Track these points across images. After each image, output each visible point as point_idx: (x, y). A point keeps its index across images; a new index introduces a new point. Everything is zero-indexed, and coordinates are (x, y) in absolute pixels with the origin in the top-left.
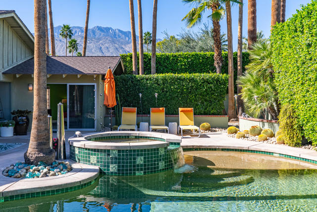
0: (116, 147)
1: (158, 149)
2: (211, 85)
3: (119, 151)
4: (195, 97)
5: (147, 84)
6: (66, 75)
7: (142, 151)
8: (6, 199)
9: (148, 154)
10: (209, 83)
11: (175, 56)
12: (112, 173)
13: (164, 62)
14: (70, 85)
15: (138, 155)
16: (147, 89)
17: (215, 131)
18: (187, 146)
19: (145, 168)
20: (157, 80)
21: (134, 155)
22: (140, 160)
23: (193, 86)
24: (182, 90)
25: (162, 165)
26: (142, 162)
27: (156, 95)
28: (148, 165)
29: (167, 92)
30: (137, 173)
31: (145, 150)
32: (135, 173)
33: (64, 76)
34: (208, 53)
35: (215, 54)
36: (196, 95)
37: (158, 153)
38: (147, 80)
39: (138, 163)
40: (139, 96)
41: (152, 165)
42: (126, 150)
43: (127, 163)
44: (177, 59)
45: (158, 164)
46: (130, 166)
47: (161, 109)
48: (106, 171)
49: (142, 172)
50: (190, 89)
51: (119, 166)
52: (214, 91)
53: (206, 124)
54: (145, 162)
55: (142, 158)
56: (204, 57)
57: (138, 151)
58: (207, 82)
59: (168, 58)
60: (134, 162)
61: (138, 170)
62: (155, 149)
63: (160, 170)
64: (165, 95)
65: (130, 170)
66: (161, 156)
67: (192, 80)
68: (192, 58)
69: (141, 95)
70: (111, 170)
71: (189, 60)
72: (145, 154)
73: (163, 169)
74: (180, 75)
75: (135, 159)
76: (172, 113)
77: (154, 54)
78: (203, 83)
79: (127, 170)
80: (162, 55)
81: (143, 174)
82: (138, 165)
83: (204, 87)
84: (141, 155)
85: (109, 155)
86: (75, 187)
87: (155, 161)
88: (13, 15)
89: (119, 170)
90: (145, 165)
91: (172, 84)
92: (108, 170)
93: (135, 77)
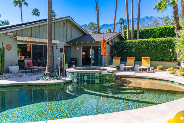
0: (76, 71)
1: (95, 74)
2: (165, 44)
3: (77, 73)
4: (156, 51)
5: (130, 45)
6: (89, 42)
7: (86, 74)
8: (27, 85)
9: (90, 76)
10: (164, 43)
11: (152, 29)
12: (75, 82)
13: (146, 33)
14: (92, 47)
15: (85, 75)
16: (129, 47)
17: (166, 70)
18: (130, 76)
19: (88, 81)
20: (135, 43)
21: (83, 75)
22: (86, 78)
23: (154, 45)
24: (148, 47)
25: (97, 81)
26: (87, 79)
27: (133, 50)
28: (90, 80)
29: (140, 49)
30: (85, 84)
31: (88, 74)
32: (83, 83)
33: (88, 43)
34: (172, 26)
35: (175, 26)
36: (156, 50)
37: (95, 75)
38: (130, 43)
39: (85, 79)
40: (124, 51)
41: (91, 80)
42: (80, 73)
43: (80, 78)
44: (153, 31)
45: (95, 80)
46: (82, 80)
47: (132, 57)
48: (73, 81)
49: (87, 83)
50: (153, 47)
51: (77, 80)
52: (167, 47)
53: (160, 66)
54: (88, 79)
55: (87, 77)
56: (169, 29)
57: (85, 73)
58: (163, 42)
59: (148, 30)
60: (83, 78)
61: (85, 82)
62: (93, 74)
63: (96, 83)
64: (139, 50)
65: (82, 82)
66: (96, 77)
67: (154, 42)
68: (162, 30)
69: (125, 51)
70: (75, 81)
71: (160, 31)
72: (88, 75)
73: (98, 83)
74: (147, 40)
75: (83, 77)
76: (138, 60)
77: (138, 29)
78: (161, 43)
79: (80, 82)
80: (145, 30)
81: (87, 84)
82: (85, 80)
83: (161, 45)
84: (86, 76)
85: (74, 74)
86: (52, 85)
87: (93, 79)
88: (68, 18)
89: (77, 81)
90: (88, 80)
91: (142, 44)
92: (74, 81)
93: (124, 42)
